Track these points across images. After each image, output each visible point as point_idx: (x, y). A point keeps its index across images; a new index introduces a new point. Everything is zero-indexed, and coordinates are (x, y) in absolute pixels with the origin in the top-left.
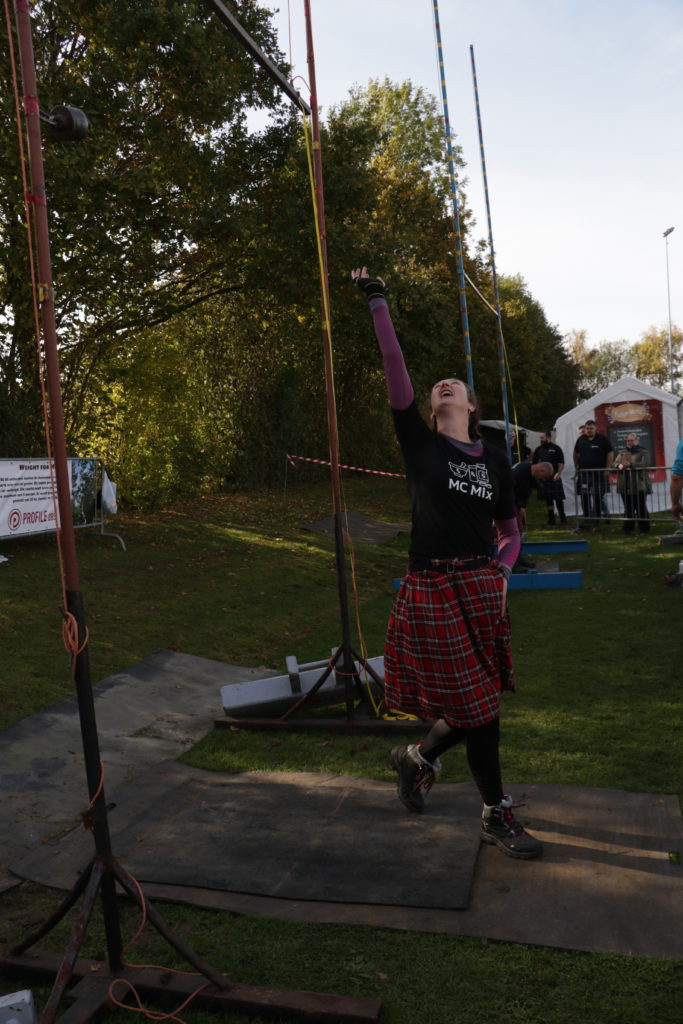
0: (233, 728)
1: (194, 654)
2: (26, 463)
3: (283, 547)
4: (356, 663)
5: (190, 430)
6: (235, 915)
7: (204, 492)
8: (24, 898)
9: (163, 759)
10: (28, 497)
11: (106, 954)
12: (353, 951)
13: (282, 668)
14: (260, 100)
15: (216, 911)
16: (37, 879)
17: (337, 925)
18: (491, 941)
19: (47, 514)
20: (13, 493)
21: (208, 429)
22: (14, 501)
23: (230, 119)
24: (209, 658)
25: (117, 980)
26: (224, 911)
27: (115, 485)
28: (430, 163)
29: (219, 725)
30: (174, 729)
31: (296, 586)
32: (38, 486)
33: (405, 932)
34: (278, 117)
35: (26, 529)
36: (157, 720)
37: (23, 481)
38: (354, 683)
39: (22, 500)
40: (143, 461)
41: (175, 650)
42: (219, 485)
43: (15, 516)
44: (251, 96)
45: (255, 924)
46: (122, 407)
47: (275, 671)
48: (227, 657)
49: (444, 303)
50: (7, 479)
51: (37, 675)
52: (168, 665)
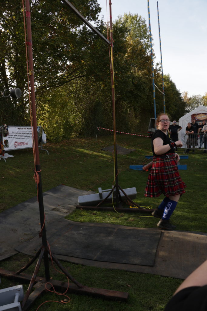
0: (81, 209)
1: (69, 186)
2: (20, 127)
3: (96, 155)
4: (120, 190)
5: (68, 119)
6: (83, 265)
7: (72, 138)
8: (19, 258)
9: (60, 217)
10: (20, 138)
11: (44, 275)
12: (119, 278)
13: (97, 191)
14: (91, 18)
15: (77, 264)
16: (23, 252)
17: (114, 269)
18: (162, 276)
19: (25, 143)
20: (16, 136)
21: (74, 118)
22: (16, 139)
23: (82, 25)
24: (74, 188)
25: (48, 283)
26: (80, 264)
27: (46, 135)
28: (143, 39)
29: (78, 208)
30: (64, 209)
31: (100, 167)
32: (23, 134)
33: (135, 272)
34: (97, 24)
35: (19, 147)
36: (58, 206)
37: (19, 133)
38: (119, 196)
39: (18, 139)
40: (55, 128)
41: (64, 185)
42: (77, 136)
43: (16, 143)
44: (89, 17)
45: (89, 268)
46: (48, 111)
47: (94, 192)
48: (79, 187)
49: (146, 82)
50: (14, 132)
51: (23, 191)
52: (62, 190)
